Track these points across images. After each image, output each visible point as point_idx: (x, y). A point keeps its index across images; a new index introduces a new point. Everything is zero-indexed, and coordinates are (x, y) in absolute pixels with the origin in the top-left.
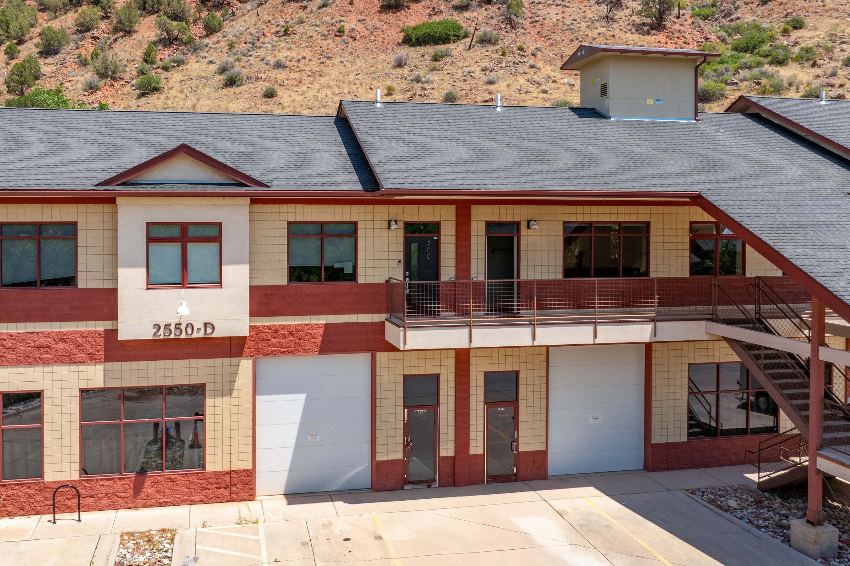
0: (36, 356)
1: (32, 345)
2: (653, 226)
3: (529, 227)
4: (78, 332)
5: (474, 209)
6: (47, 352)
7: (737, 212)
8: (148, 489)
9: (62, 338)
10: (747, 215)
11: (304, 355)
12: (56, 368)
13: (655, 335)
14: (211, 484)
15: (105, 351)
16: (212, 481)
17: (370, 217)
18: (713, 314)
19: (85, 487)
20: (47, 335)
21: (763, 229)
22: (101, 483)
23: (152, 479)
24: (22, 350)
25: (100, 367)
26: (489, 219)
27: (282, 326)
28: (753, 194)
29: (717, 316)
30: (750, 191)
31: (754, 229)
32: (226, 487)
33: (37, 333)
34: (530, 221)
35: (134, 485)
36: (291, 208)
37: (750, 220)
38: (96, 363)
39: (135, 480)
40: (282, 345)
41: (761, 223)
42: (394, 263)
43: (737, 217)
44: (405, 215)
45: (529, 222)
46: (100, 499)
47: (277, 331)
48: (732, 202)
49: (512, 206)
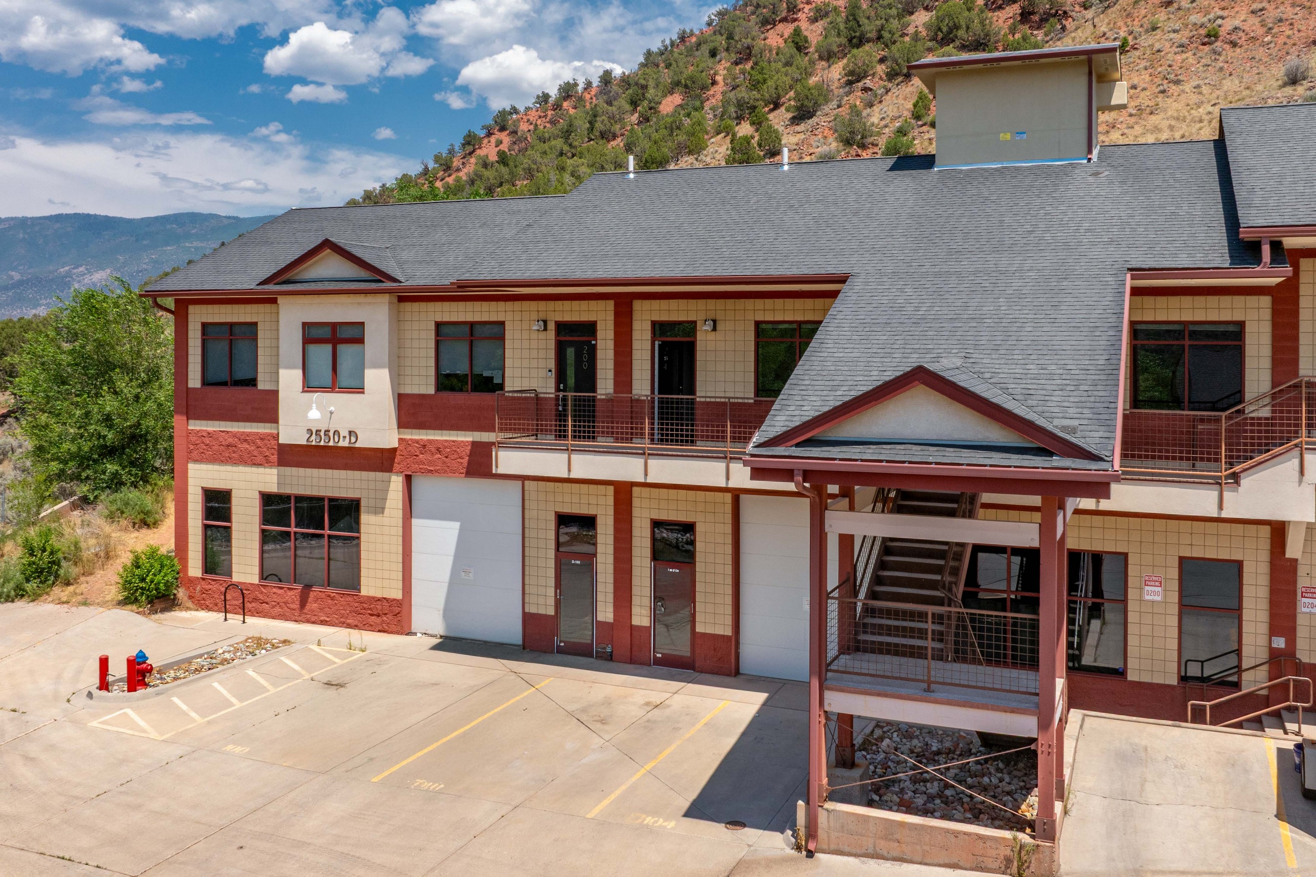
0: (227, 455)
1: (223, 443)
4: (258, 433)
5: (637, 305)
6: (234, 452)
8: (312, 606)
9: (245, 438)
11: (451, 477)
12: (241, 469)
14: (365, 609)
15: (279, 454)
16: (365, 605)
17: (518, 317)
19: (262, 593)
20: (234, 435)
22: (275, 590)
23: (315, 594)
24: (216, 448)
25: (274, 471)
26: (656, 318)
27: (430, 441)
32: (378, 616)
33: (228, 432)
35: (301, 597)
36: (438, 306)
38: (271, 467)
39: (301, 592)
40: (430, 463)
42: (543, 373)
44: (556, 313)
46: (274, 607)
47: (424, 446)
49: (685, 301)
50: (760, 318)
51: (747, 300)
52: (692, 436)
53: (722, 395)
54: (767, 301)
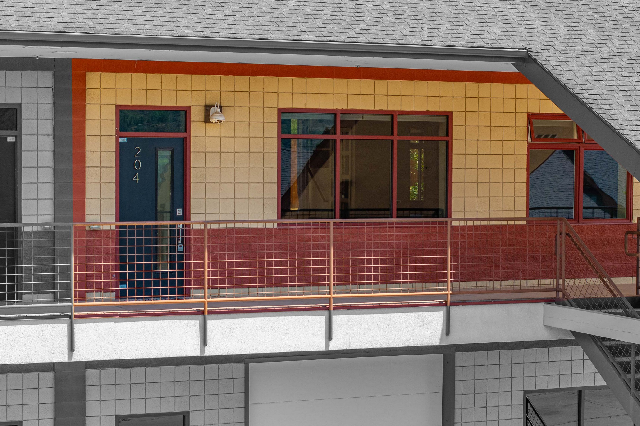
2: (456, 121)
3: (207, 120)
5: (93, 80)
7: (590, 87)
10: (606, 92)
13: (448, 333)
18: (557, 290)
21: (629, 118)
26: (125, 101)
28: (628, 56)
29: (564, 295)
30: (625, 51)
31: (614, 117)
34: (211, 106)
37: (610, 102)
41: (629, 107)
43: (587, 96)
45: (208, 108)
48: (586, 69)
49: (173, 76)
50: (286, 104)
51: (267, 79)
52: (181, 283)
53: (231, 218)
54: (296, 80)
